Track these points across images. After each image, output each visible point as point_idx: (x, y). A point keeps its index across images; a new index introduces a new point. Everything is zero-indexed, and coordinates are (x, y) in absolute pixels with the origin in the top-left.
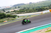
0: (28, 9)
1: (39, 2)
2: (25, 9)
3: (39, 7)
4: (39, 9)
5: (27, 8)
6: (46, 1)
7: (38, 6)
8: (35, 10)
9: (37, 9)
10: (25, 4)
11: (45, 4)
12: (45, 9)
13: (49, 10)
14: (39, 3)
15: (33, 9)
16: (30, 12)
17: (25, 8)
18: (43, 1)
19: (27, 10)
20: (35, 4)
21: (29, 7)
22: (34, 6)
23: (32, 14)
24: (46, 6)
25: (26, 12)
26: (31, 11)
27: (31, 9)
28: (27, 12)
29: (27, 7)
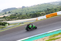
0: (21, 14)
1: (34, 6)
2: (17, 15)
3: (34, 12)
4: (33, 15)
6: (42, 4)
7: (32, 11)
8: (29, 16)
9: (31, 15)
10: (17, 9)
11: (40, 8)
12: (40, 14)
13: (45, 16)
14: (33, 7)
15: (26, 14)
16: (23, 18)
17: (16, 13)
18: (38, 5)
19: (19, 16)
20: (28, 8)
21: (21, 12)
22: (27, 11)
23: (25, 21)
24: (42, 11)
25: (18, 18)
26: (24, 17)
27: (24, 14)
28: (19, 19)
29: (20, 12)
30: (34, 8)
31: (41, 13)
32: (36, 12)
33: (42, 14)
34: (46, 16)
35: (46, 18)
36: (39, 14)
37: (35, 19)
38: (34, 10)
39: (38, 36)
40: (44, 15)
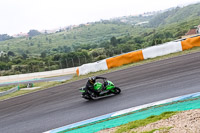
0: (25, 57)
1: (68, 29)
2: (11, 58)
3: (67, 49)
4: (65, 57)
5: (19, 51)
6: (93, 24)
7: (62, 46)
8: (50, 61)
9: (57, 58)
10: (12, 38)
11: (89, 36)
12: (88, 57)
13: (104, 61)
14: (65, 33)
15: (43, 55)
16: (31, 69)
17: (10, 53)
18: (82, 26)
19: (18, 62)
21: (25, 49)
22: (46, 44)
23: (39, 78)
24: (95, 47)
25: (16, 69)
26: (36, 64)
27: (35, 55)
28: (19, 70)
29: (21, 48)
30: (69, 36)
31: (89, 53)
32: (76, 48)
33: (95, 55)
34: (108, 63)
35: (105, 67)
36: (86, 54)
37: (71, 71)
38: (69, 44)
39: (79, 127)
40: (101, 59)
